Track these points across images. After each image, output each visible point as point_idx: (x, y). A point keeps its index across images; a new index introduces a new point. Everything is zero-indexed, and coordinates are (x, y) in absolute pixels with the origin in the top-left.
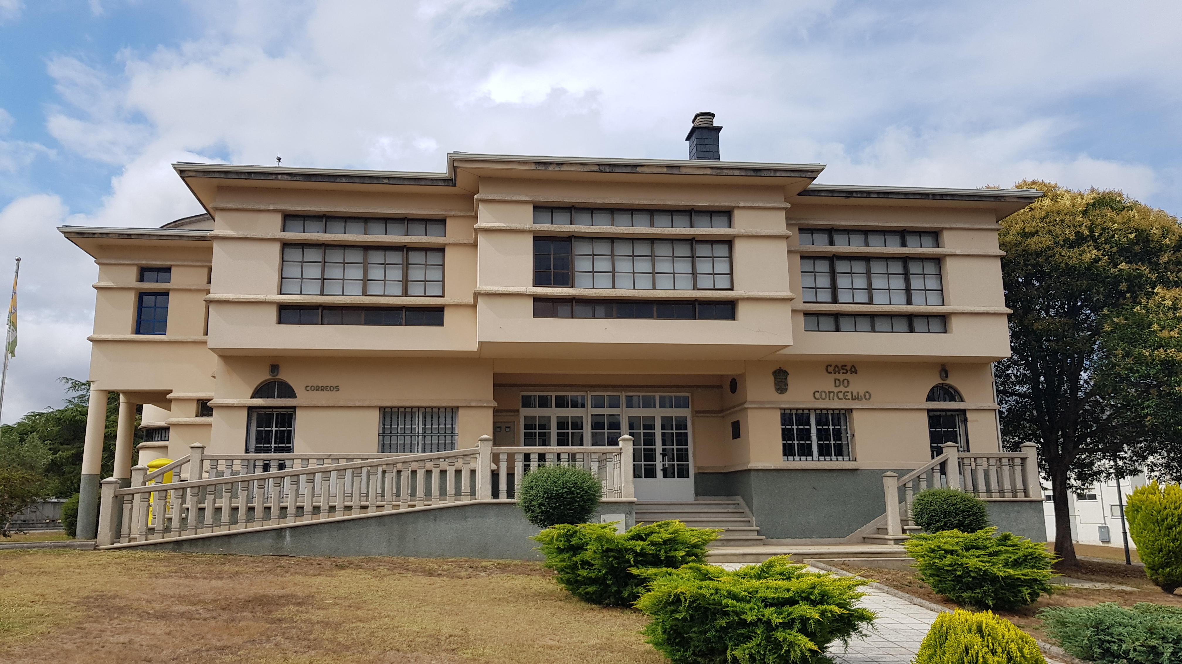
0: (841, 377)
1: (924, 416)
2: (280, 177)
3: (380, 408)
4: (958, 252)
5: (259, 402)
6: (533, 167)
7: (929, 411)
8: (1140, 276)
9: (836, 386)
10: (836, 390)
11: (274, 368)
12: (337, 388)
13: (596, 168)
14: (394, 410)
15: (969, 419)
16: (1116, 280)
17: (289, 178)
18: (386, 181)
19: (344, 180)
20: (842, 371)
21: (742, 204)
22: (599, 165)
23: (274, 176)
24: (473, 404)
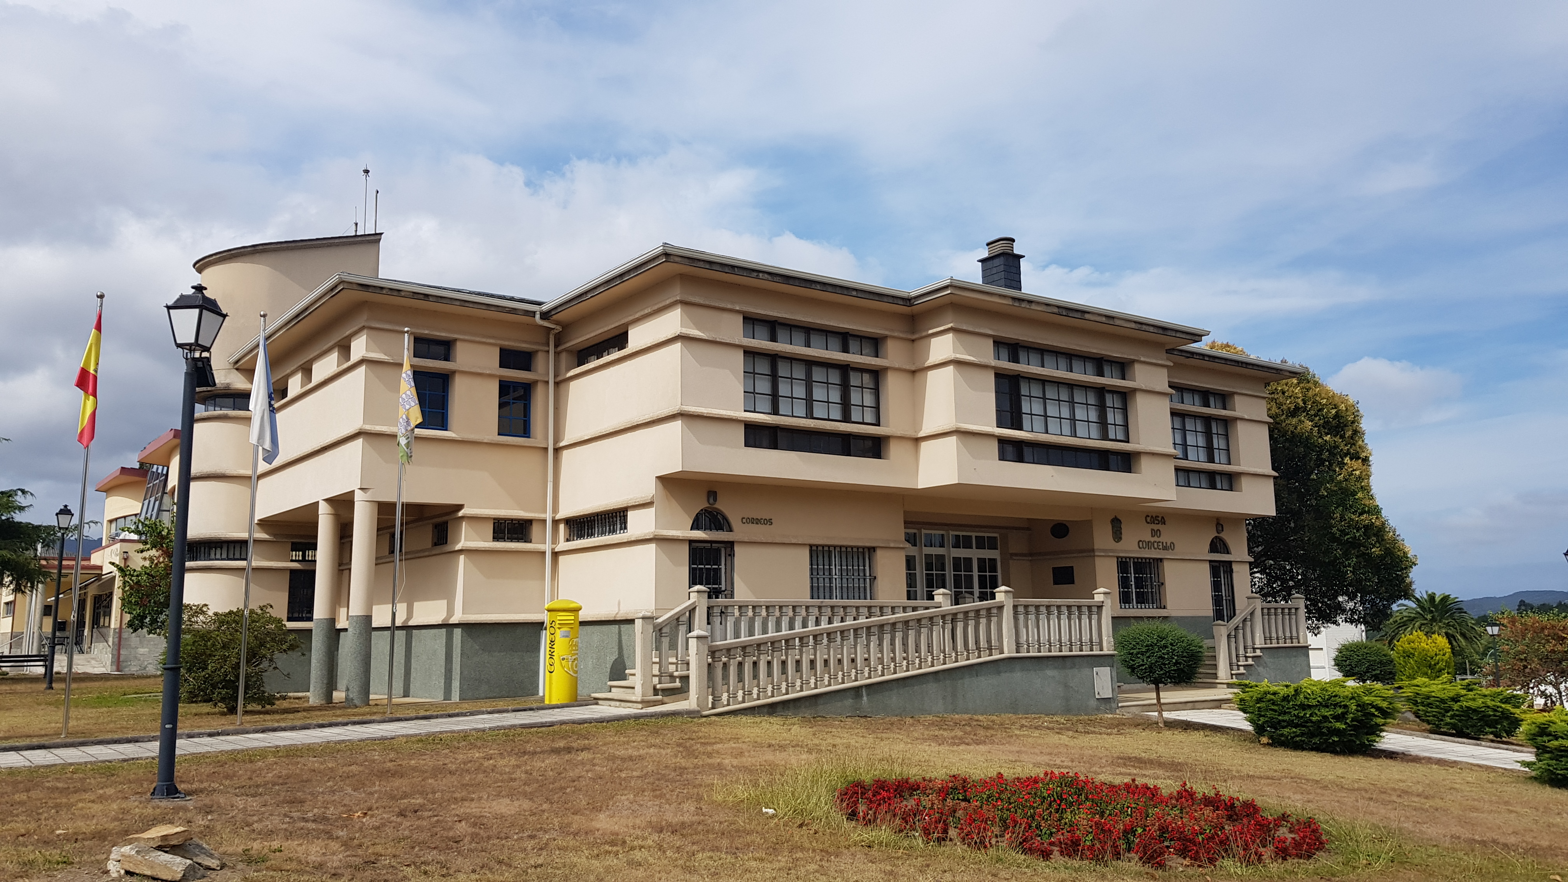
0: (1156, 527)
1: (1207, 566)
2: (761, 275)
3: (811, 546)
4: (1246, 417)
5: (699, 534)
6: (1010, 302)
7: (1210, 561)
8: (1337, 447)
9: (1152, 536)
10: (1152, 540)
11: (712, 495)
12: (769, 522)
13: (1056, 310)
14: (820, 548)
15: (1234, 570)
16: (1322, 448)
17: (769, 278)
18: (854, 293)
19: (818, 287)
20: (1156, 522)
21: (1142, 359)
22: (1058, 307)
23: (755, 274)
24: (892, 545)
